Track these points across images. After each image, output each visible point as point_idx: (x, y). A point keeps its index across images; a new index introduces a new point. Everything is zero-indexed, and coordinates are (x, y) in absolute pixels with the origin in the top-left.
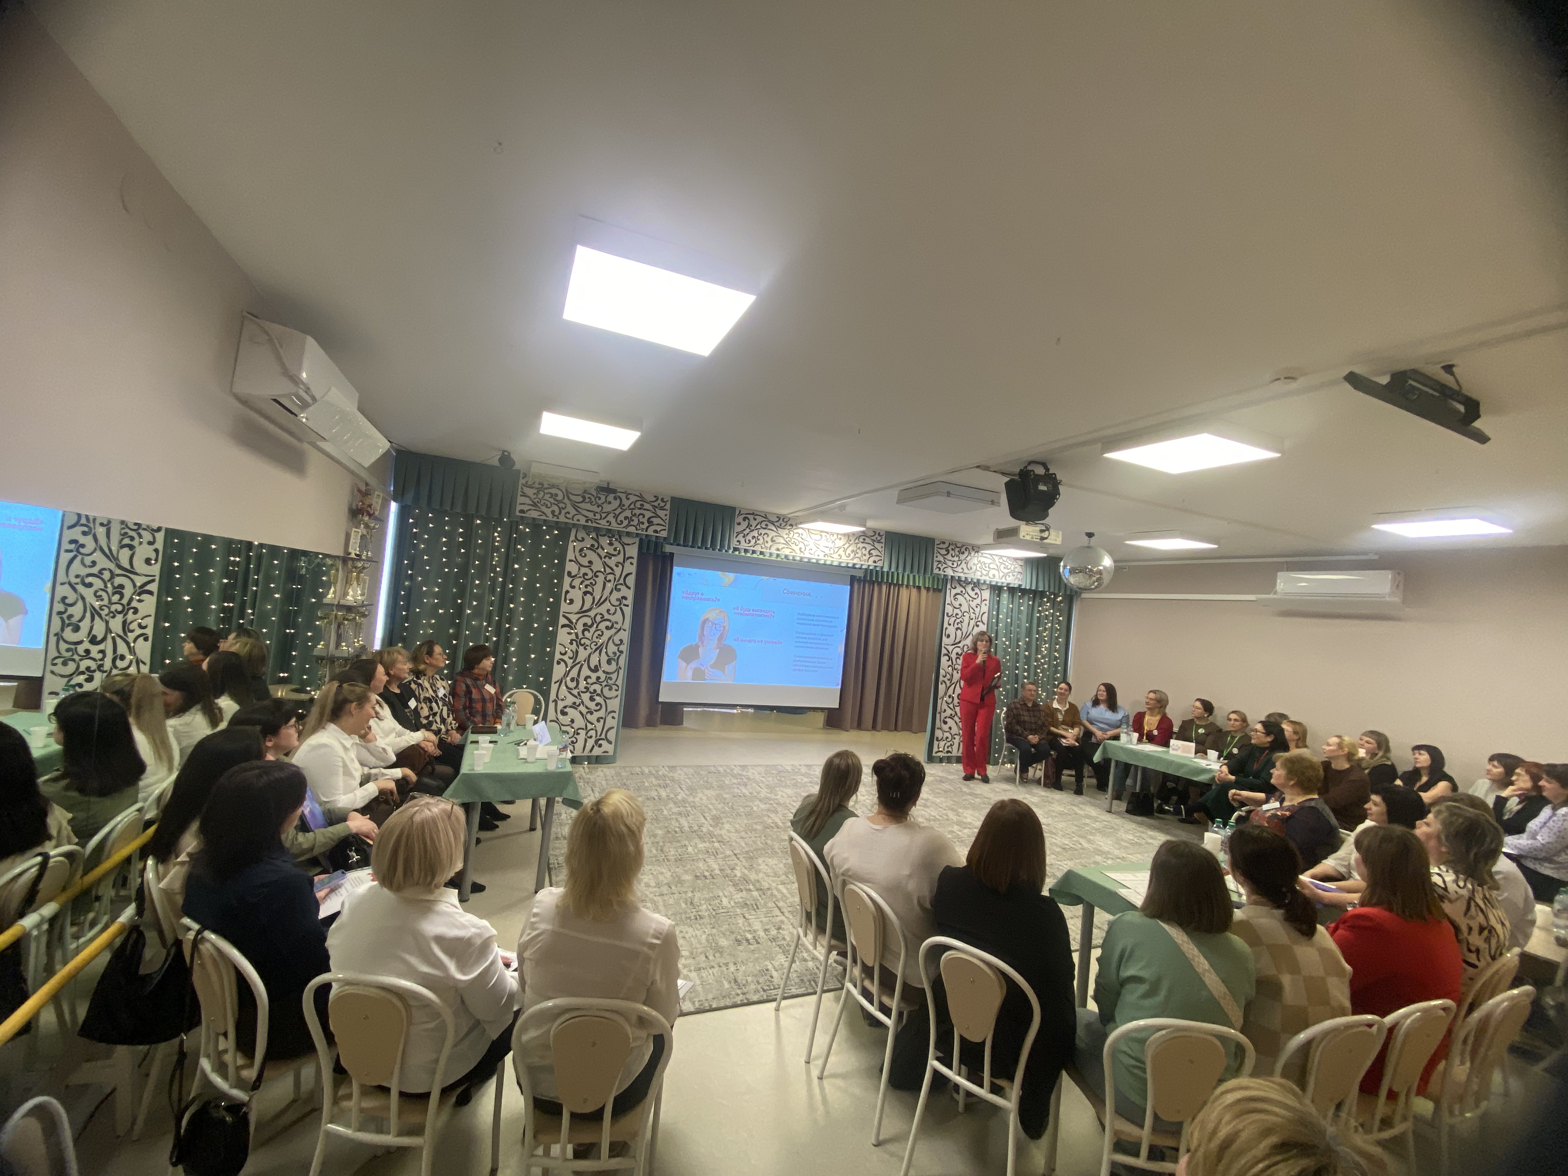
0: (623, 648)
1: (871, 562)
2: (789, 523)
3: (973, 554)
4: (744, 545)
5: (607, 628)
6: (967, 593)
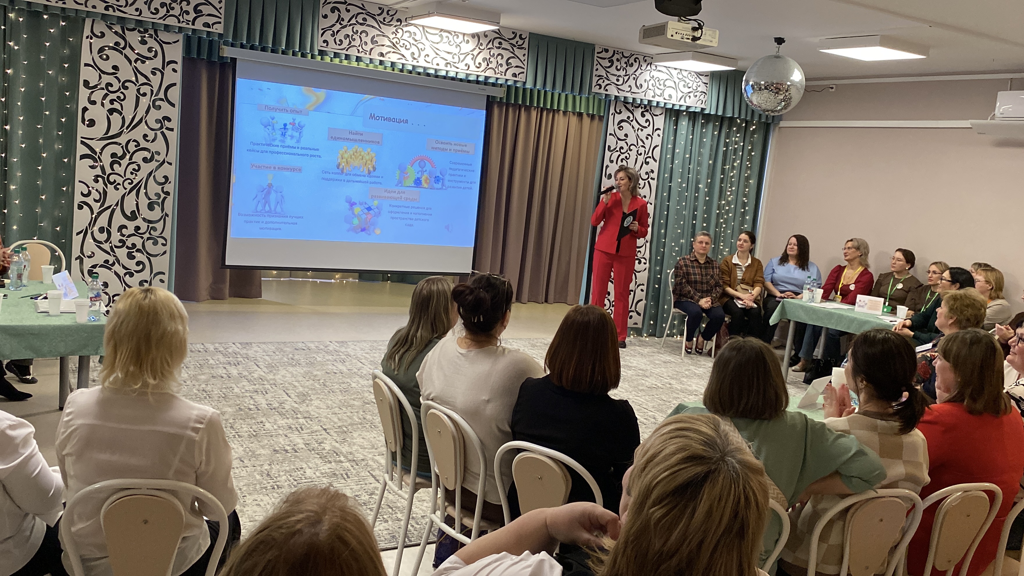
0: (169, 187)
1: (509, 75)
2: (396, 17)
3: (643, 68)
4: (332, 47)
5: (145, 160)
6: (636, 119)
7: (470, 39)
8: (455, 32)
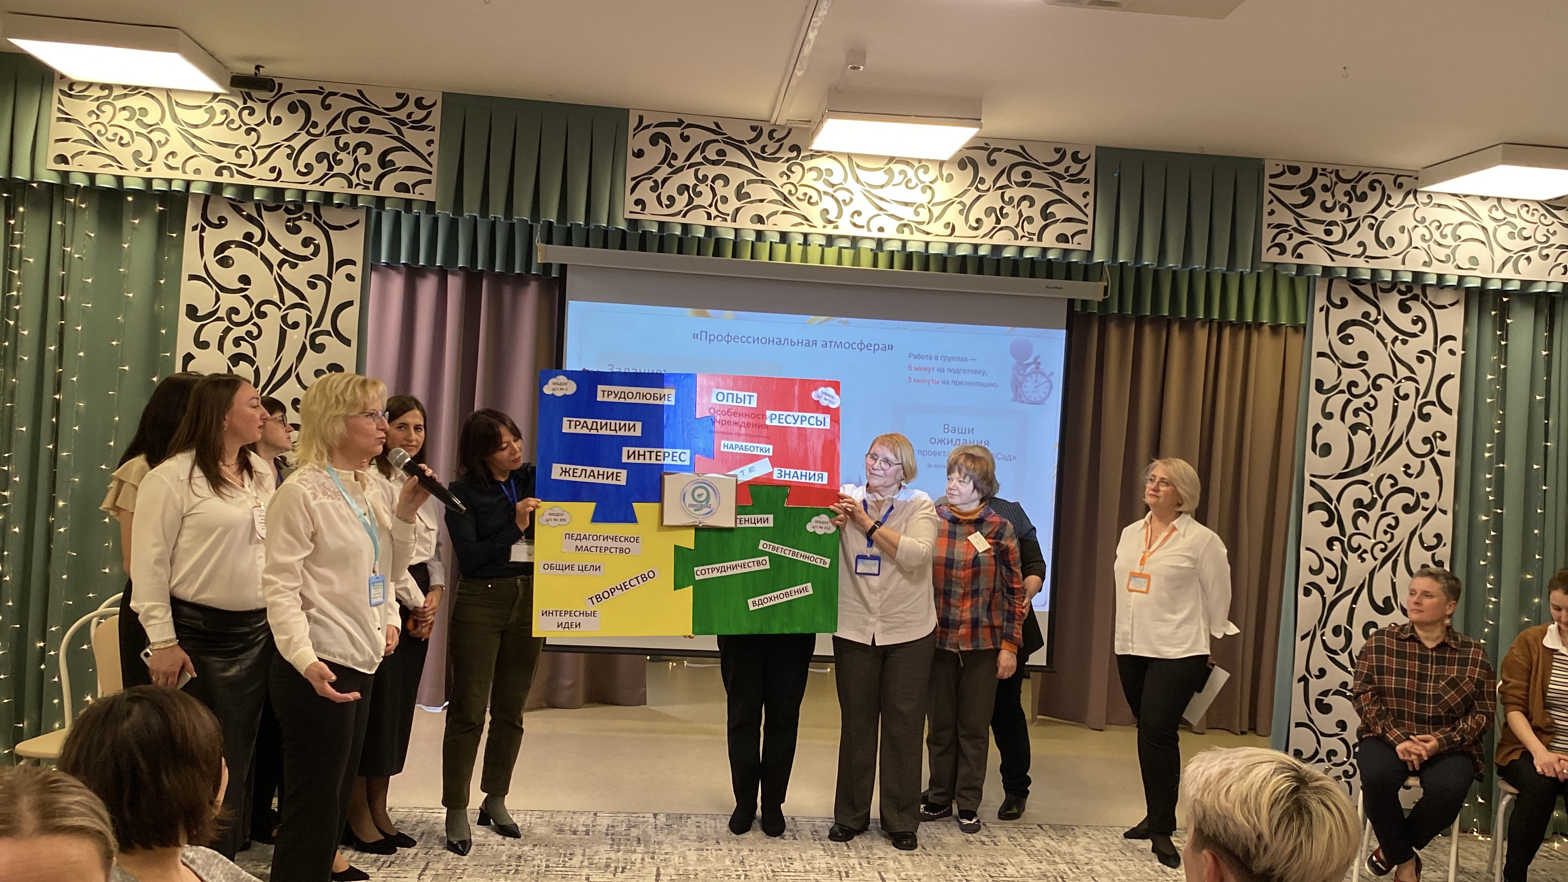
1: (1049, 239)
4: (654, 213)
6: (1386, 319)
7: (955, 171)
8: (920, 161)
